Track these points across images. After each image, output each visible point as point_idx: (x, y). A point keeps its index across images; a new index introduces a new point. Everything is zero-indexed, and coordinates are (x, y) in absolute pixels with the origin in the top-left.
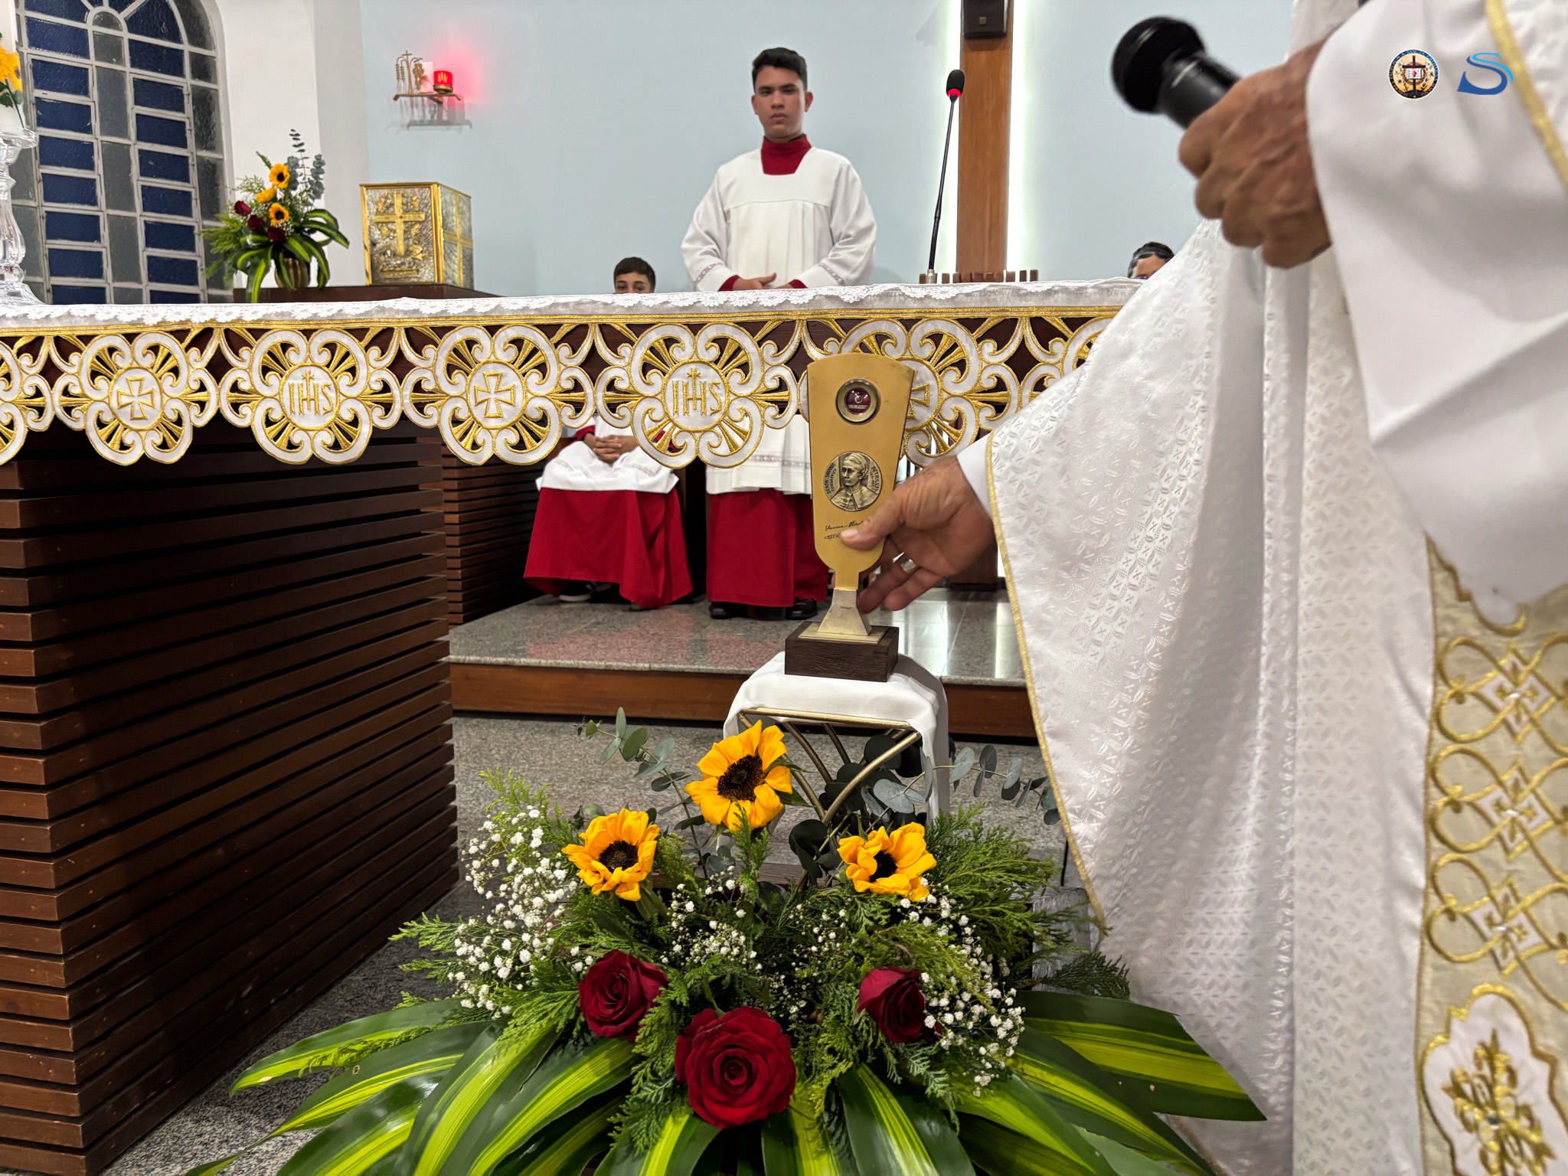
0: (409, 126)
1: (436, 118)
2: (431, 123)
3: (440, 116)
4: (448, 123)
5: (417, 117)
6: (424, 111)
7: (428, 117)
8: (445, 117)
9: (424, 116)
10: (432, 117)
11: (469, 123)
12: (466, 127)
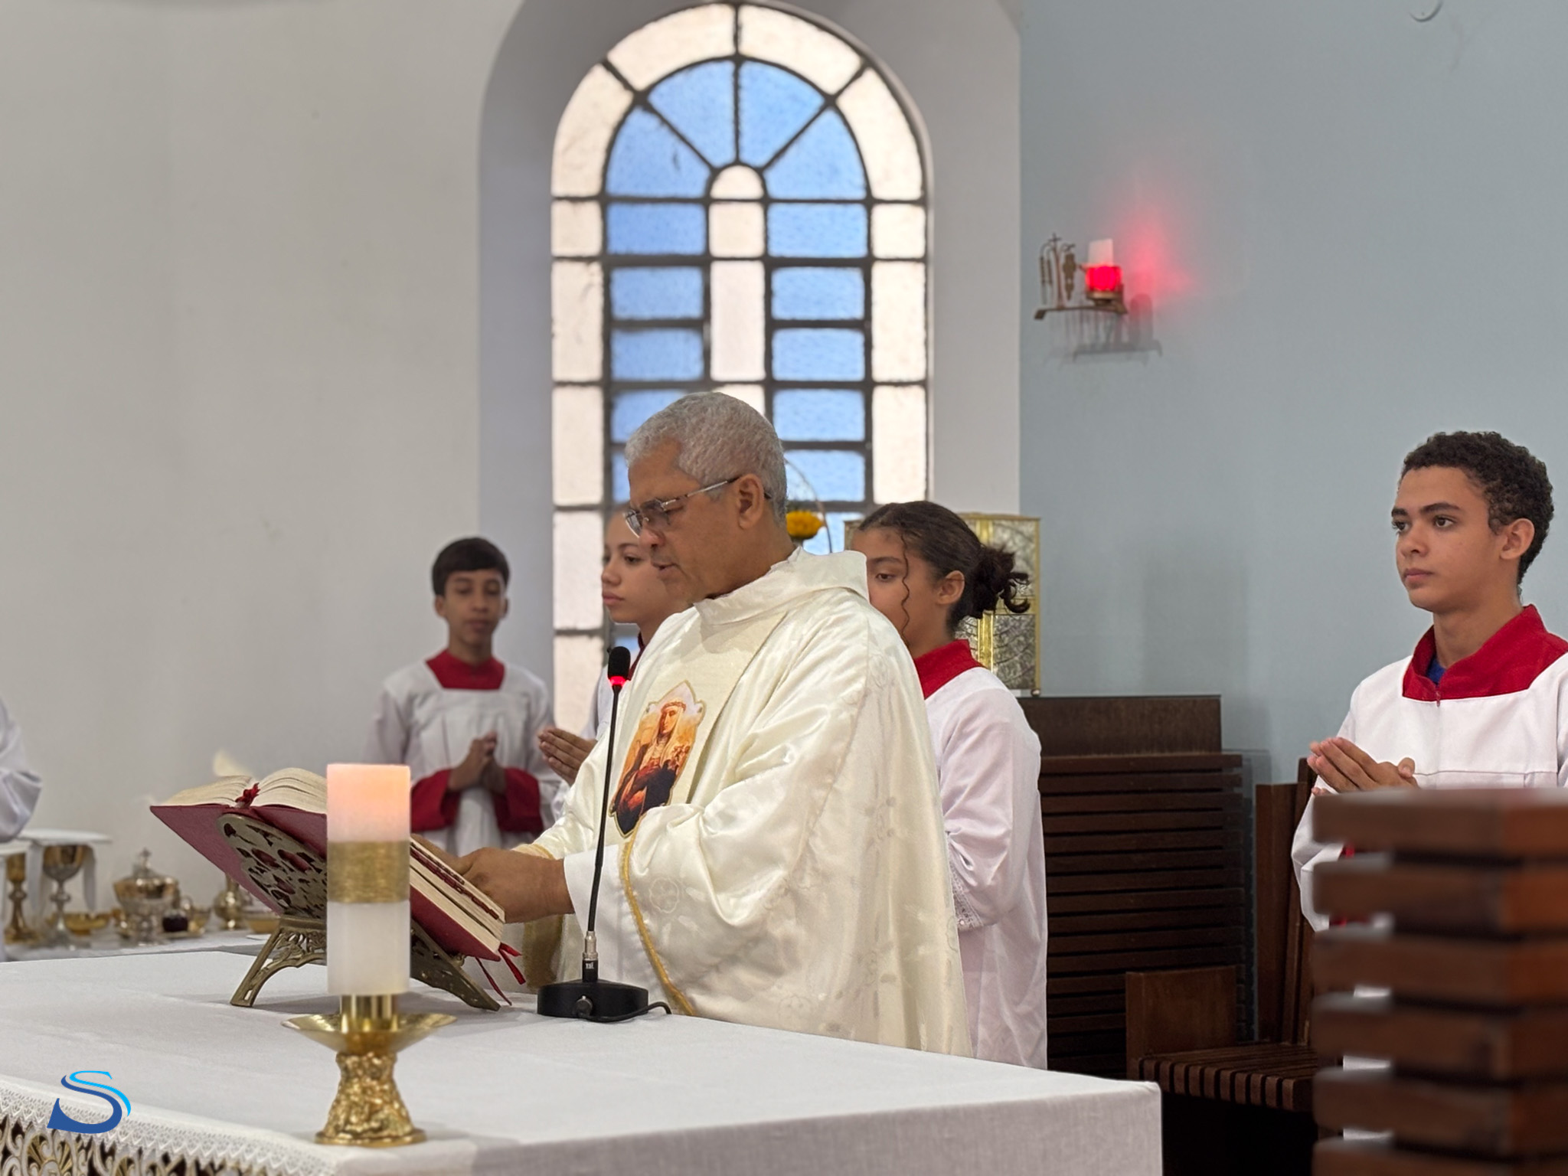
0: (1076, 354)
1: (1112, 340)
2: (1106, 349)
3: (1118, 336)
4: (1130, 348)
5: (1087, 341)
6: (1097, 328)
7: (1103, 338)
8: (1125, 338)
9: (1097, 337)
10: (1108, 337)
11: (1158, 347)
12: (1153, 354)
